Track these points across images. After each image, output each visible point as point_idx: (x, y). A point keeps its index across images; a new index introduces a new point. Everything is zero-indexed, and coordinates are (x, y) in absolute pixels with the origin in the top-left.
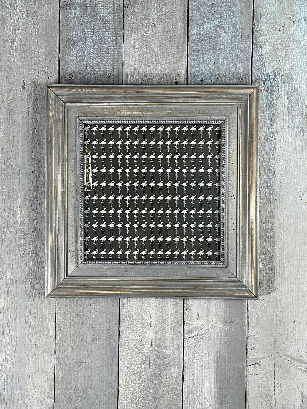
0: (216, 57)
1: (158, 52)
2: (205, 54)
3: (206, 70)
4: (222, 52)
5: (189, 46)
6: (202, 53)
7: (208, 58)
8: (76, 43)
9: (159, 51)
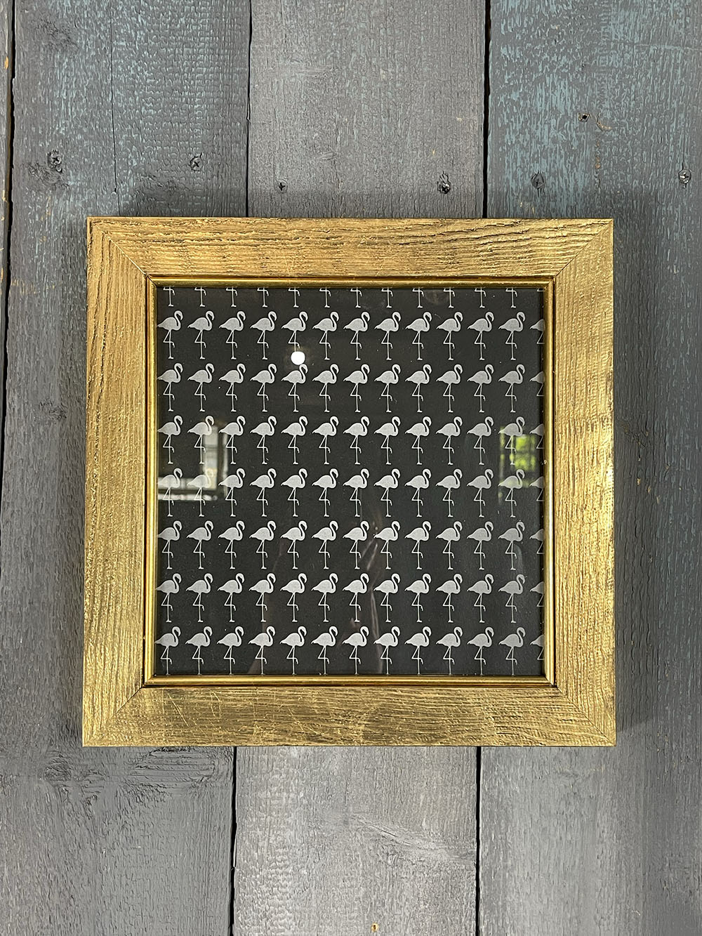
0: (593, 95)
1: (377, 74)
2: (553, 82)
3: (555, 141)
4: (614, 78)
5: (491, 56)
6: (541, 80)
7: (562, 97)
8: (74, 40)
9: (382, 71)
